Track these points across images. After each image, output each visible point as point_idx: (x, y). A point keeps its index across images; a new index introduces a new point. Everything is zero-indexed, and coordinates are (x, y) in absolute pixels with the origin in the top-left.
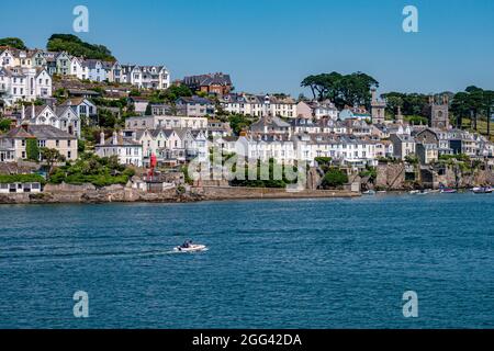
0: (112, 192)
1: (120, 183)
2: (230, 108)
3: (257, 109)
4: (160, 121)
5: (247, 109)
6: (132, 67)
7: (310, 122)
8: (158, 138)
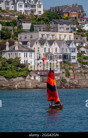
0: (18, 82)
1: (22, 76)
2: (85, 28)
4: (42, 35)
8: (45, 46)
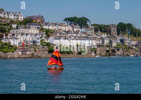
1: (12, 51)
2: (45, 27)
3: (54, 28)
4: (22, 31)
5: (51, 28)
6: (10, 13)
7: (73, 32)
8: (24, 36)
